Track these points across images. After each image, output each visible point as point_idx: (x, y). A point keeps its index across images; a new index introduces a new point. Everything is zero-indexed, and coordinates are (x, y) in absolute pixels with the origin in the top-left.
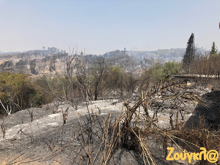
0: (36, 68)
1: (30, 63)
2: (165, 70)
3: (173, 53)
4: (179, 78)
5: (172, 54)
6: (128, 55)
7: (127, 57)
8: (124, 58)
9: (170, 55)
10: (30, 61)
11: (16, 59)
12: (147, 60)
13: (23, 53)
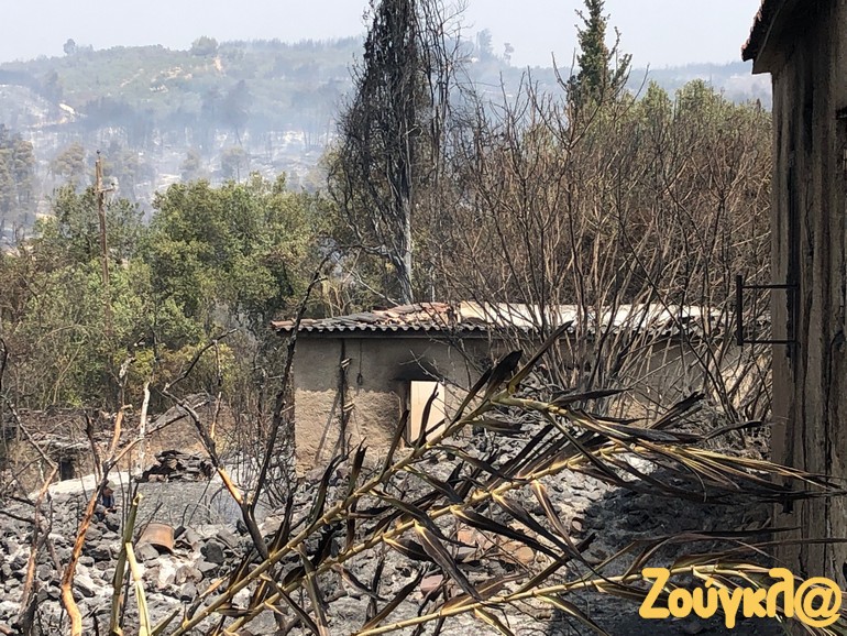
2: (163, 269)
3: (223, 93)
4: (335, 350)
5: (210, 94)
9: (194, 102)
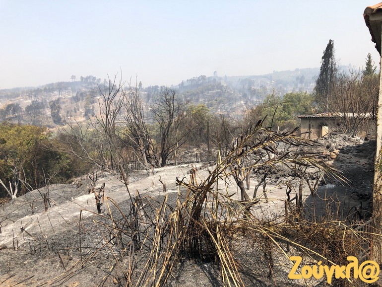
0: (62, 113)
1: (51, 106)
2: (284, 107)
3: (300, 77)
5: (297, 78)
6: (220, 84)
7: (220, 87)
8: (213, 89)
10: (50, 103)
11: (26, 99)
12: (255, 90)
13: (38, 89)
